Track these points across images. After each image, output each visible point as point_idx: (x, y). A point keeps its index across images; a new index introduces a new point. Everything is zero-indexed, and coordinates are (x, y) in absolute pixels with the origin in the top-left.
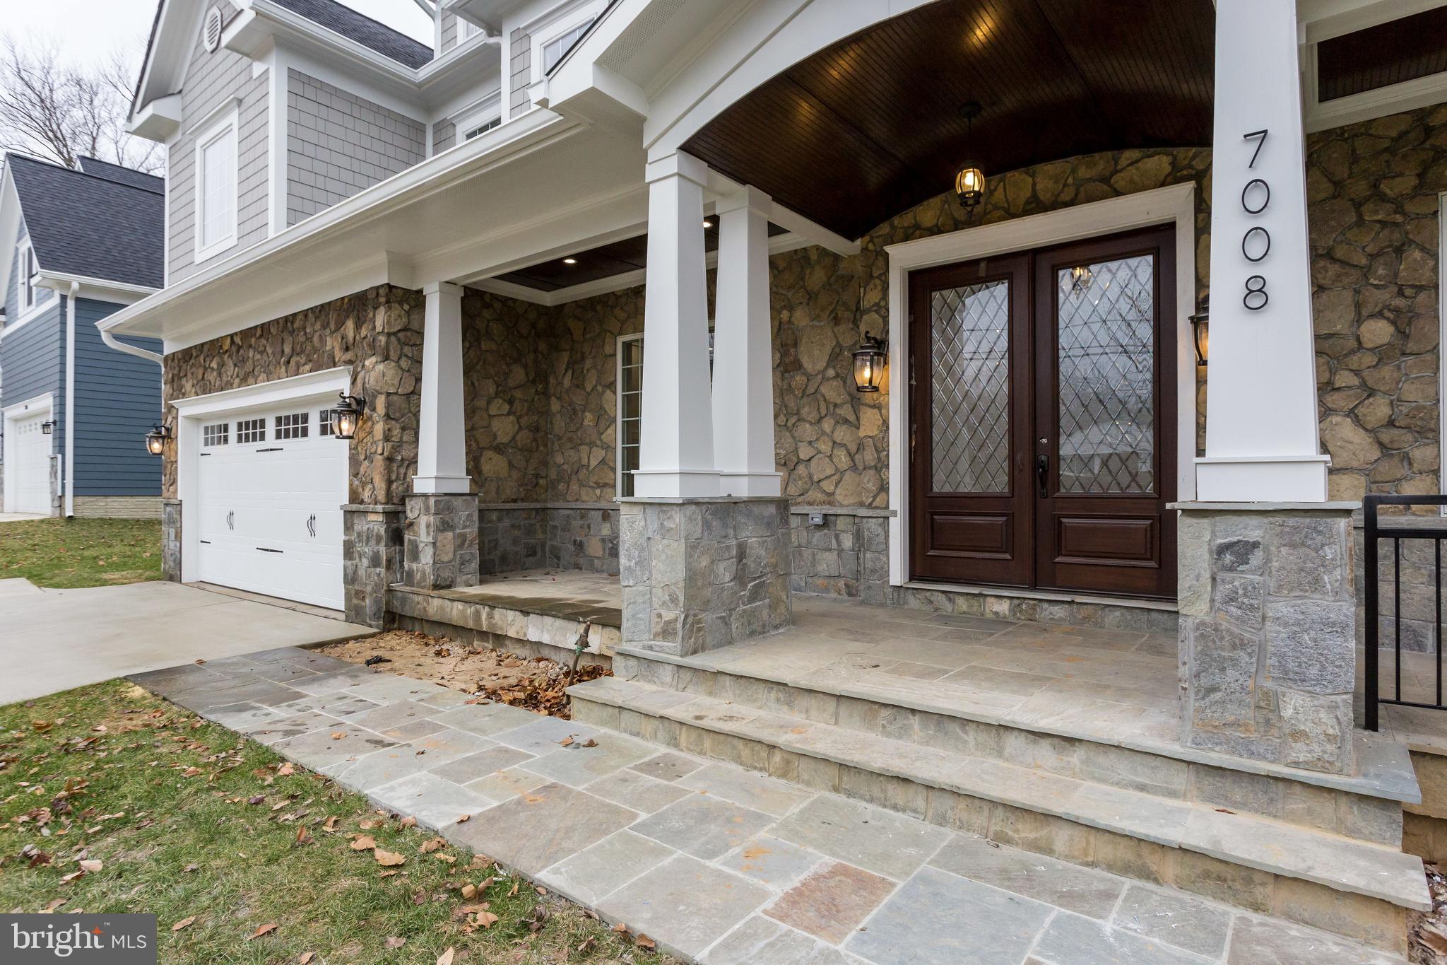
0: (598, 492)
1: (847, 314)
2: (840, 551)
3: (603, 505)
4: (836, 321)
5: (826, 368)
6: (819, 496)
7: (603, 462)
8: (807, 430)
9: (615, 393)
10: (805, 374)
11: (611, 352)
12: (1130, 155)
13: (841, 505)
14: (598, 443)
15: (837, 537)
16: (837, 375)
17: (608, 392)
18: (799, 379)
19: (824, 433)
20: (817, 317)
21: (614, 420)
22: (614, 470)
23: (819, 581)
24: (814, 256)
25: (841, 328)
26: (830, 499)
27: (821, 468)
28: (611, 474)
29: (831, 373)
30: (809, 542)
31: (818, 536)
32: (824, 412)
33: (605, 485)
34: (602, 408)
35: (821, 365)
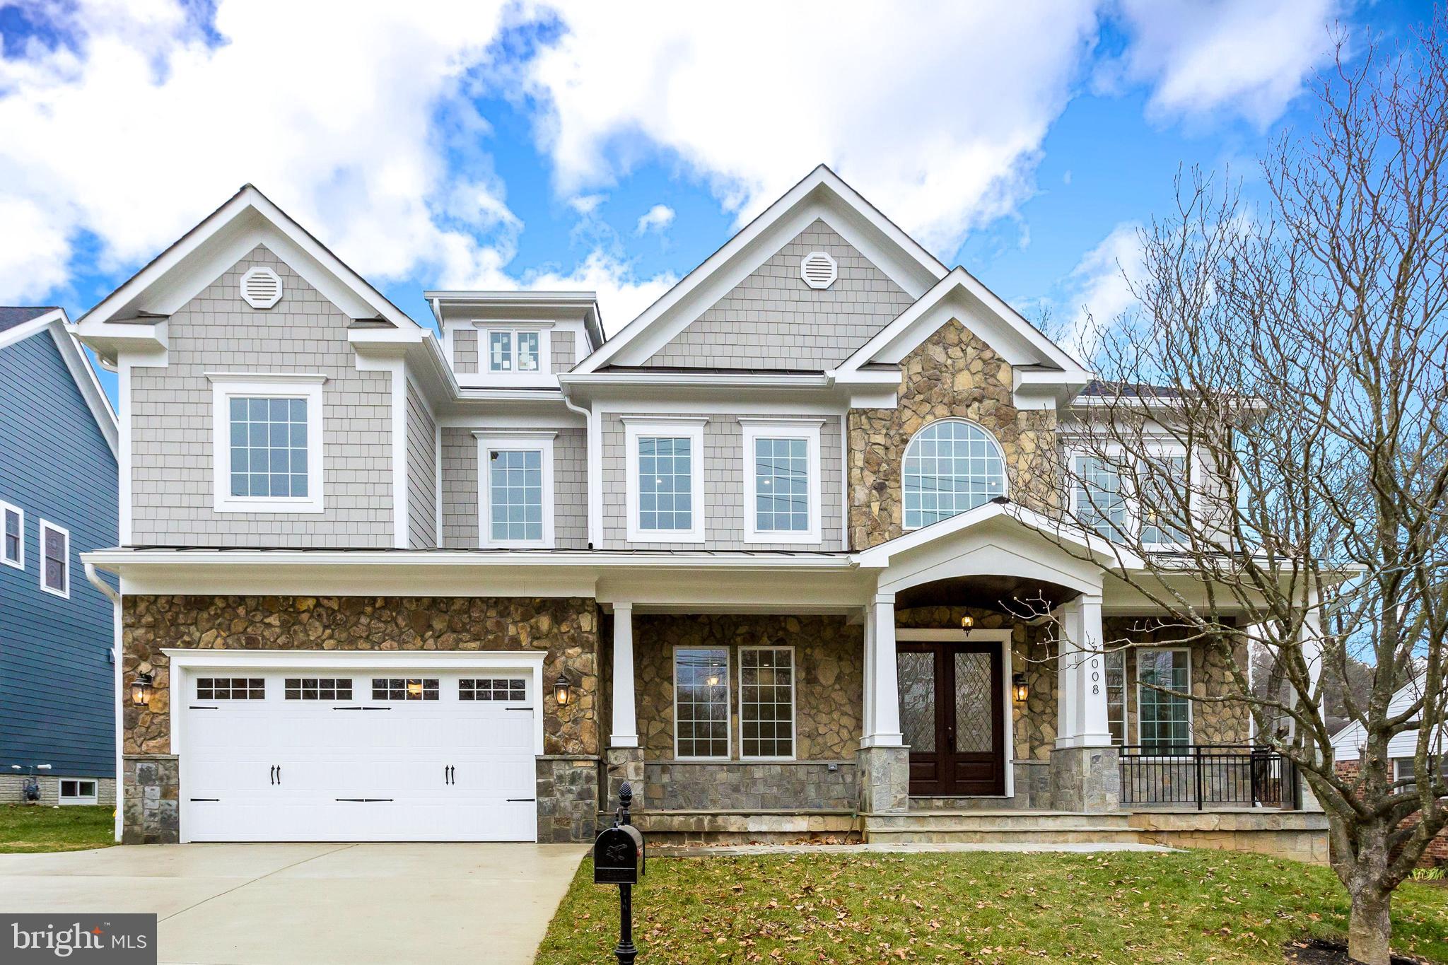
0: (658, 753)
1: (846, 656)
2: (845, 783)
3: (663, 761)
4: (840, 659)
5: (835, 683)
6: (830, 754)
7: (663, 731)
8: (823, 718)
9: (672, 684)
10: (821, 685)
11: (668, 655)
12: (988, 612)
13: (844, 759)
14: (657, 718)
15: (842, 776)
16: (841, 689)
17: (666, 684)
18: (818, 689)
19: (833, 720)
20: (829, 656)
21: (672, 703)
22: (672, 738)
23: (831, 802)
24: (826, 621)
25: (842, 663)
26: (838, 756)
27: (832, 739)
28: (669, 740)
29: (837, 687)
30: (826, 781)
31: (831, 777)
32: (834, 707)
33: (664, 748)
34: (660, 694)
35: (831, 681)
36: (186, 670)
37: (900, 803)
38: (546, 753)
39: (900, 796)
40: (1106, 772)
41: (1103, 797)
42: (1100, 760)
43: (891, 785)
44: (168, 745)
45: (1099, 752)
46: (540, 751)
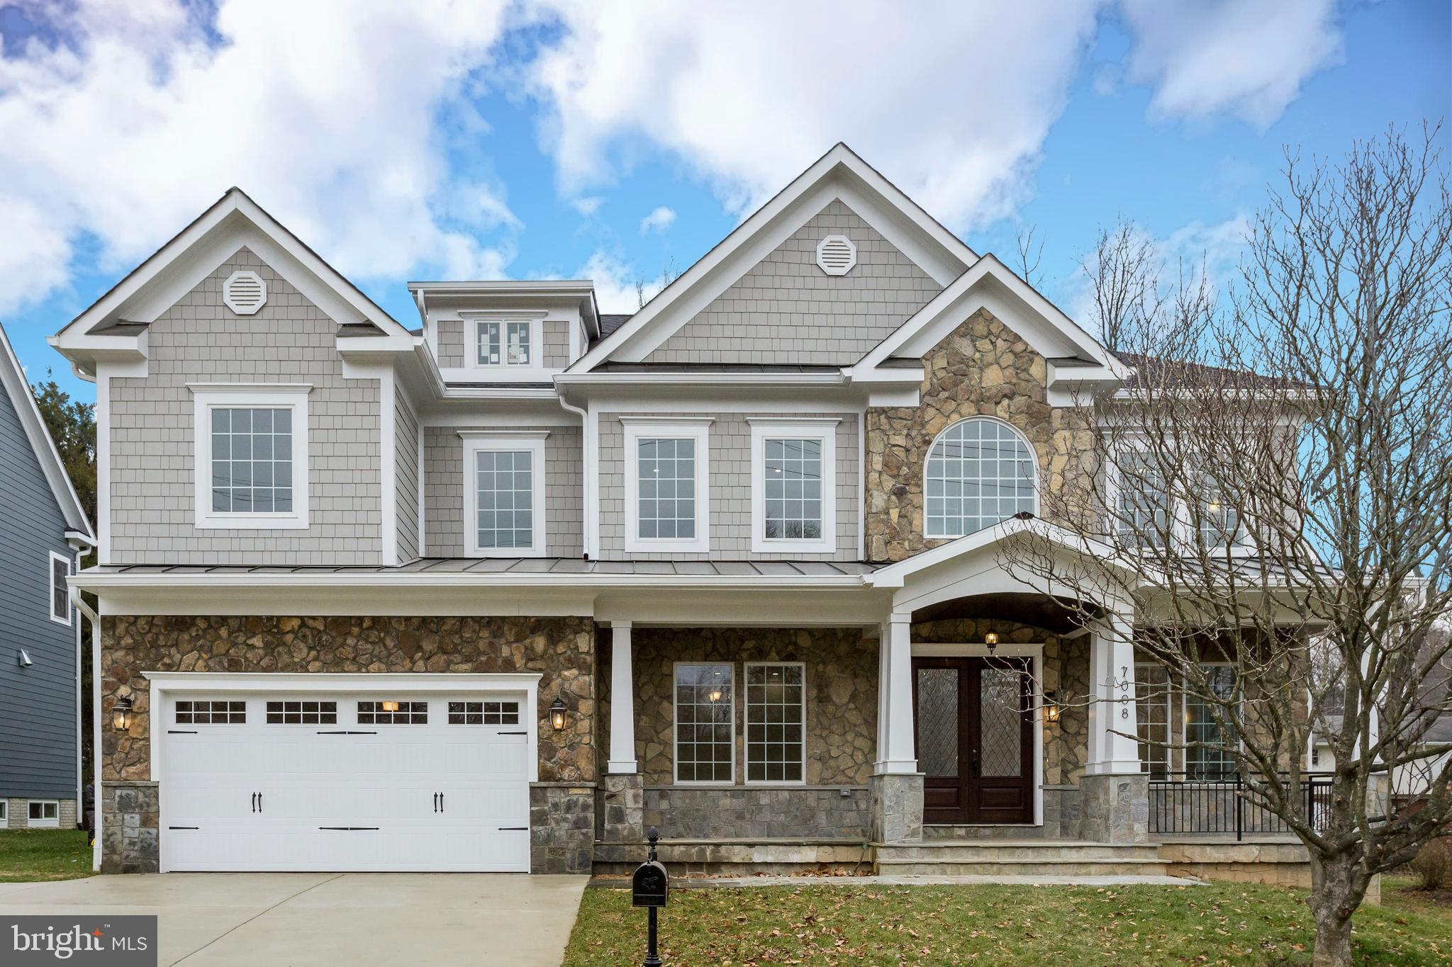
0: (656, 777)
1: (862, 672)
2: (859, 810)
3: (661, 786)
4: (855, 675)
5: (849, 702)
6: (844, 779)
7: (661, 754)
8: (836, 739)
9: (672, 704)
10: (834, 704)
11: (668, 673)
13: (858, 784)
14: (656, 739)
15: (856, 803)
16: (856, 708)
17: (665, 703)
18: (831, 708)
19: (847, 742)
20: (843, 672)
21: (671, 724)
22: (671, 761)
23: (844, 830)
24: (840, 635)
25: (858, 681)
26: (851, 780)
27: (845, 762)
28: (668, 763)
29: (852, 706)
30: (838, 807)
31: (843, 803)
32: (847, 729)
33: (662, 772)
34: (659, 713)
35: (845, 700)
36: (166, 693)
37: (914, 833)
38: (540, 780)
39: (914, 826)
40: (1134, 802)
41: (1131, 828)
42: (1128, 788)
43: (904, 814)
44: (148, 771)
45: (1127, 780)
46: (534, 777)
